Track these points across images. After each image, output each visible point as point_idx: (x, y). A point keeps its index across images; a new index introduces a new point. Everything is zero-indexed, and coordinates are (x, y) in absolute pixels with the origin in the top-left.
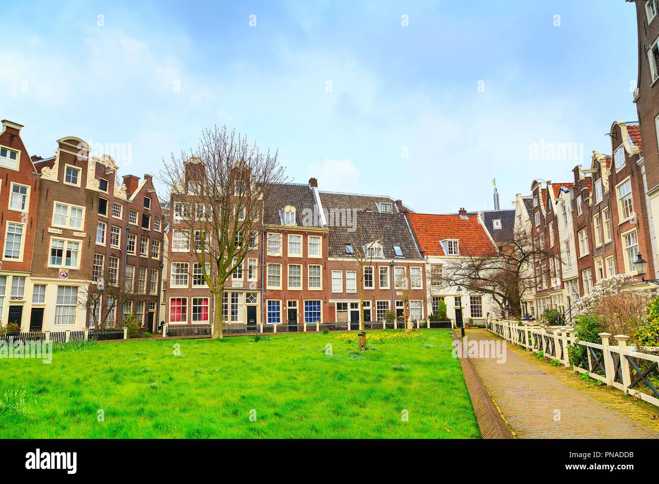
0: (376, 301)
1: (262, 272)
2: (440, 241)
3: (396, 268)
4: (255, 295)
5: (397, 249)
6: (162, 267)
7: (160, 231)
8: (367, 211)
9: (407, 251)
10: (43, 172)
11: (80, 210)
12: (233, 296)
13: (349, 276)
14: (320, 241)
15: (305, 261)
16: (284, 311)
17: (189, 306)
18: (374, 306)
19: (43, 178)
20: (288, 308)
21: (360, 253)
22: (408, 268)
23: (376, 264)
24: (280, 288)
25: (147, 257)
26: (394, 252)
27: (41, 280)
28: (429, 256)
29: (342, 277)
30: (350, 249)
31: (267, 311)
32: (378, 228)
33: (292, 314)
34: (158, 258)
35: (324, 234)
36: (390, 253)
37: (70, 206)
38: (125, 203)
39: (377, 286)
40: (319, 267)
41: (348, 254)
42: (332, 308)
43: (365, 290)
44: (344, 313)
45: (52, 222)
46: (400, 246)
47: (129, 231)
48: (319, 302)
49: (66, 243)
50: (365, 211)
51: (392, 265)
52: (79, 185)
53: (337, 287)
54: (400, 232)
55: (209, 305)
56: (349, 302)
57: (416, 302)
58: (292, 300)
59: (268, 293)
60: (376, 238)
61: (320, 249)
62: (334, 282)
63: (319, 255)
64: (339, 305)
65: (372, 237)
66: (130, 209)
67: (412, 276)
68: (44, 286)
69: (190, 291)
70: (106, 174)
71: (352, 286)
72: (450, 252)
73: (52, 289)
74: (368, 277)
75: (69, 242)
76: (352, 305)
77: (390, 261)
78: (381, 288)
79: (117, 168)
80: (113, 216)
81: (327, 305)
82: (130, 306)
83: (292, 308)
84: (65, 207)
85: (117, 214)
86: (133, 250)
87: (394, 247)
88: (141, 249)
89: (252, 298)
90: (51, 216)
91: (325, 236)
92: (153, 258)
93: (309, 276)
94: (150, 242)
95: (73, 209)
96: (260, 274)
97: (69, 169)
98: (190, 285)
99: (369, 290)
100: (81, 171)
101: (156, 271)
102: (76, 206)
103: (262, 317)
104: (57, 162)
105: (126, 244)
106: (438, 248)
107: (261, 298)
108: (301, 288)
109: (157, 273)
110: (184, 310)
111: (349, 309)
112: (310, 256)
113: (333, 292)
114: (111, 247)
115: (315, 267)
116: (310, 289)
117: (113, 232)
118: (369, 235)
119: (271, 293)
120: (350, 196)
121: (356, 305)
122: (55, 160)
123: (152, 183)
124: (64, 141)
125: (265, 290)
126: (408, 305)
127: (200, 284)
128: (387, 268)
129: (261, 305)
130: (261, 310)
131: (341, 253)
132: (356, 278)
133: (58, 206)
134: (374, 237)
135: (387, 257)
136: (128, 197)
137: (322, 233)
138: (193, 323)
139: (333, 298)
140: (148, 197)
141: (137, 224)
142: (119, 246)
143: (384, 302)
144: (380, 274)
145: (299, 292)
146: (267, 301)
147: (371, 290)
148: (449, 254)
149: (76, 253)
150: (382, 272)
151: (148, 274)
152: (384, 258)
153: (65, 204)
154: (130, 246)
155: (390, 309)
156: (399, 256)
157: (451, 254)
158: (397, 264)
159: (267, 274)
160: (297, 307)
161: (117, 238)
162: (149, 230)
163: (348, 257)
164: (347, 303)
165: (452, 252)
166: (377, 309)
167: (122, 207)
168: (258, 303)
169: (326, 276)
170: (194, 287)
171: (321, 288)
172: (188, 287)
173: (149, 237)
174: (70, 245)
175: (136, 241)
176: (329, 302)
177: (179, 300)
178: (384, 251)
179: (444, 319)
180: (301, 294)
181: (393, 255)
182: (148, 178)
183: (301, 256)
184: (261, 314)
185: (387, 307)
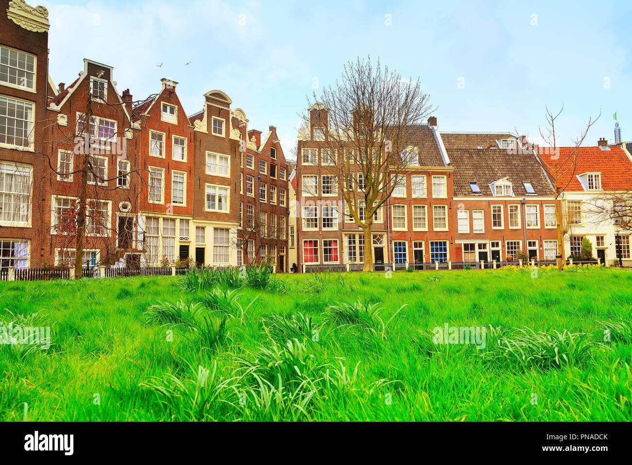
0: (506, 242)
1: (387, 213)
2: (577, 176)
3: (527, 206)
4: (381, 236)
5: (528, 186)
6: (289, 214)
7: (285, 179)
8: (491, 148)
9: (539, 188)
10: (196, 125)
11: (226, 159)
12: (360, 237)
13: (476, 215)
14: (444, 180)
15: (429, 202)
16: (410, 253)
17: (321, 248)
18: (503, 246)
19: (196, 130)
20: (414, 249)
21: (486, 191)
22: (541, 206)
23: (505, 203)
24: (406, 229)
25: (276, 204)
26: (525, 189)
27: (201, 223)
28: (565, 192)
29: (468, 217)
30: (475, 188)
31: (394, 253)
32: (504, 165)
33: (419, 255)
34: (285, 206)
35: (448, 173)
36: (520, 190)
37: (218, 155)
38: (256, 154)
39: (506, 225)
40: (444, 207)
41: (474, 193)
42: (458, 249)
43: (494, 230)
44: (472, 254)
45: (206, 170)
46: (531, 182)
47: (261, 181)
48: (445, 243)
49: (217, 189)
50: (489, 148)
51: (523, 204)
52: (223, 135)
53: (463, 227)
54: (530, 167)
55: (338, 247)
56: (477, 242)
57: (550, 242)
58: (418, 241)
59: (394, 235)
60: (504, 176)
61: (444, 188)
62: (460, 222)
63: (444, 195)
64: (466, 246)
65: (498, 175)
66: (260, 160)
67: (546, 214)
68: (203, 228)
69: (320, 234)
70: (239, 126)
71: (479, 226)
72: (590, 187)
73: (209, 231)
74: (497, 217)
75: (220, 188)
76: (480, 246)
77: (521, 198)
78: (511, 228)
79: (247, 121)
80: (247, 167)
81: (454, 246)
82: (265, 249)
83: (418, 249)
84: (215, 156)
85: (249, 164)
86: (264, 198)
87: (525, 184)
88: (270, 197)
89: (378, 240)
90: (204, 165)
91: (449, 176)
92: (281, 205)
93: (434, 217)
94: (277, 190)
95: (221, 158)
96: (386, 216)
97: (215, 121)
98: (320, 228)
99: (497, 230)
100: (225, 122)
101: (284, 218)
102: (223, 155)
103: (389, 258)
104: (205, 115)
105: (259, 192)
106: (575, 183)
107: (388, 239)
108: (426, 229)
109: (285, 219)
110: (316, 251)
111: (477, 250)
112: (434, 196)
113: (459, 232)
114: (247, 195)
115: (440, 207)
116: (435, 229)
117: (248, 182)
118: (495, 172)
119: (397, 235)
120: (467, 135)
121: (485, 246)
122: (203, 113)
123: (276, 135)
124: (210, 95)
125: (391, 232)
126: (541, 246)
127: (329, 227)
128: (517, 207)
129: (388, 246)
130: (388, 251)
131: (467, 193)
132: (483, 217)
133: (209, 155)
134: (501, 175)
135: (517, 195)
136: (258, 148)
137: (447, 172)
138: (325, 263)
139: (460, 239)
140: (274, 147)
141: (266, 173)
142: (253, 194)
143: (515, 243)
144: (509, 213)
145: (424, 233)
146: (393, 242)
147: (500, 230)
148: (589, 190)
149: (226, 198)
150: (511, 211)
151: (277, 220)
152: (514, 196)
153: (214, 153)
154: (262, 194)
155: (521, 250)
156: (531, 193)
157: (591, 189)
158: (529, 202)
159: (393, 216)
160: (423, 248)
161: (251, 187)
162: (276, 178)
163: (474, 195)
164: (474, 244)
165: (592, 187)
166: (507, 250)
167: (253, 157)
168: (384, 244)
169: (452, 216)
170: (324, 229)
171: (447, 229)
172: (318, 230)
173: (277, 186)
174: (221, 191)
175: (266, 189)
176: (456, 242)
177: (311, 242)
178: (513, 189)
179: (589, 258)
180: (426, 235)
181: (524, 192)
182: (272, 129)
183: (425, 196)
184: (389, 255)
185: (519, 247)
